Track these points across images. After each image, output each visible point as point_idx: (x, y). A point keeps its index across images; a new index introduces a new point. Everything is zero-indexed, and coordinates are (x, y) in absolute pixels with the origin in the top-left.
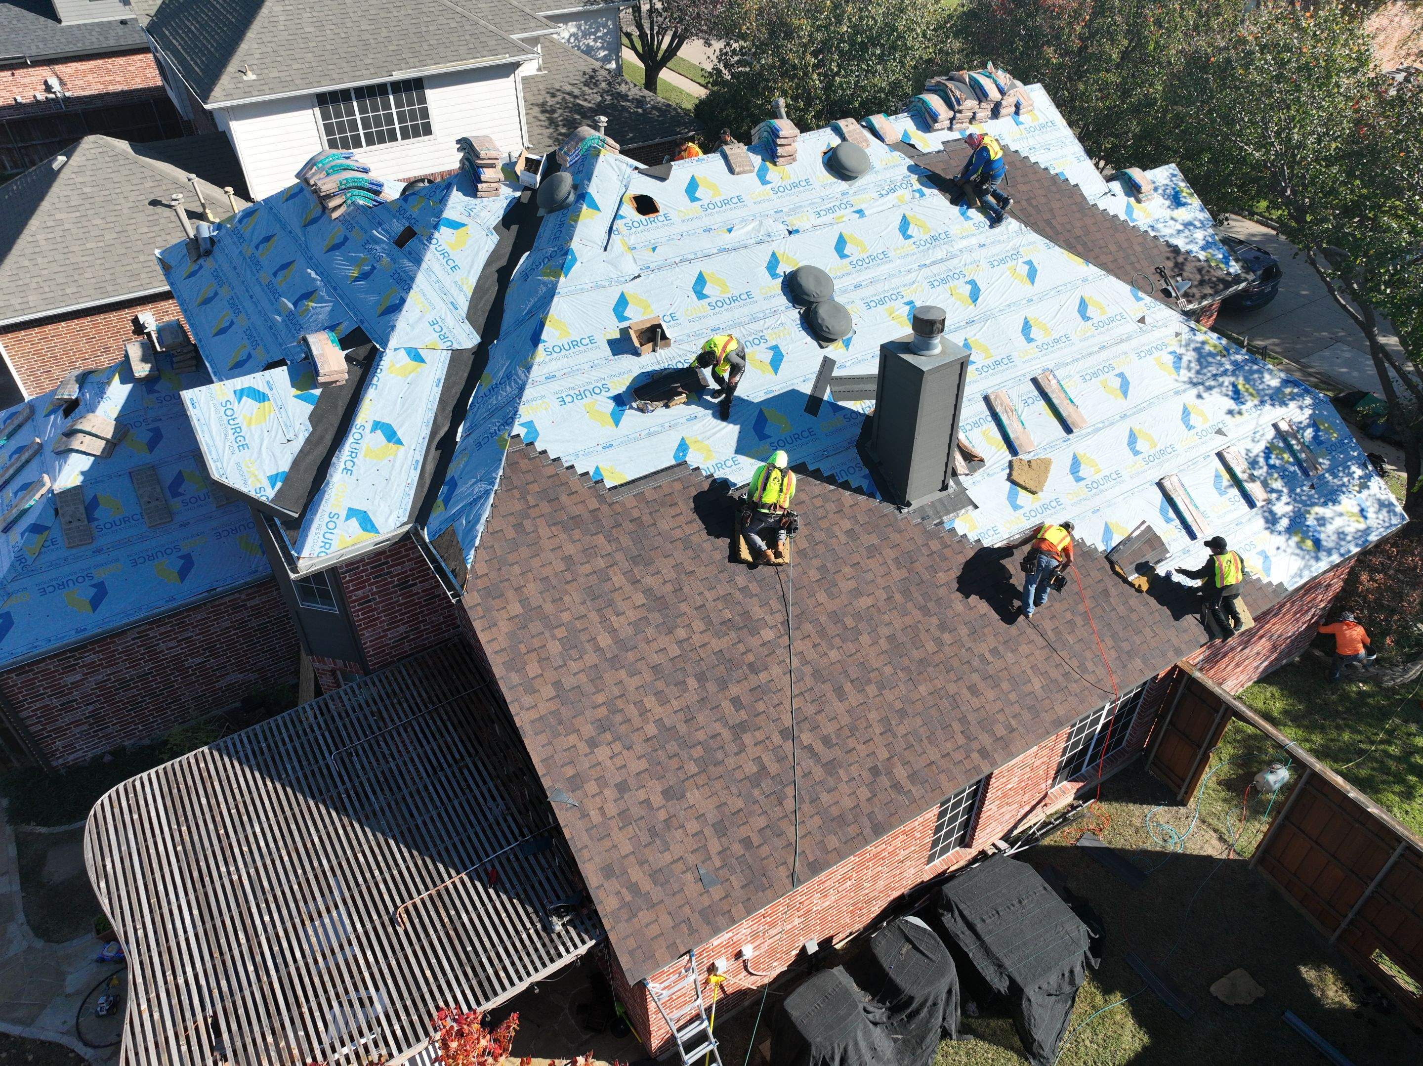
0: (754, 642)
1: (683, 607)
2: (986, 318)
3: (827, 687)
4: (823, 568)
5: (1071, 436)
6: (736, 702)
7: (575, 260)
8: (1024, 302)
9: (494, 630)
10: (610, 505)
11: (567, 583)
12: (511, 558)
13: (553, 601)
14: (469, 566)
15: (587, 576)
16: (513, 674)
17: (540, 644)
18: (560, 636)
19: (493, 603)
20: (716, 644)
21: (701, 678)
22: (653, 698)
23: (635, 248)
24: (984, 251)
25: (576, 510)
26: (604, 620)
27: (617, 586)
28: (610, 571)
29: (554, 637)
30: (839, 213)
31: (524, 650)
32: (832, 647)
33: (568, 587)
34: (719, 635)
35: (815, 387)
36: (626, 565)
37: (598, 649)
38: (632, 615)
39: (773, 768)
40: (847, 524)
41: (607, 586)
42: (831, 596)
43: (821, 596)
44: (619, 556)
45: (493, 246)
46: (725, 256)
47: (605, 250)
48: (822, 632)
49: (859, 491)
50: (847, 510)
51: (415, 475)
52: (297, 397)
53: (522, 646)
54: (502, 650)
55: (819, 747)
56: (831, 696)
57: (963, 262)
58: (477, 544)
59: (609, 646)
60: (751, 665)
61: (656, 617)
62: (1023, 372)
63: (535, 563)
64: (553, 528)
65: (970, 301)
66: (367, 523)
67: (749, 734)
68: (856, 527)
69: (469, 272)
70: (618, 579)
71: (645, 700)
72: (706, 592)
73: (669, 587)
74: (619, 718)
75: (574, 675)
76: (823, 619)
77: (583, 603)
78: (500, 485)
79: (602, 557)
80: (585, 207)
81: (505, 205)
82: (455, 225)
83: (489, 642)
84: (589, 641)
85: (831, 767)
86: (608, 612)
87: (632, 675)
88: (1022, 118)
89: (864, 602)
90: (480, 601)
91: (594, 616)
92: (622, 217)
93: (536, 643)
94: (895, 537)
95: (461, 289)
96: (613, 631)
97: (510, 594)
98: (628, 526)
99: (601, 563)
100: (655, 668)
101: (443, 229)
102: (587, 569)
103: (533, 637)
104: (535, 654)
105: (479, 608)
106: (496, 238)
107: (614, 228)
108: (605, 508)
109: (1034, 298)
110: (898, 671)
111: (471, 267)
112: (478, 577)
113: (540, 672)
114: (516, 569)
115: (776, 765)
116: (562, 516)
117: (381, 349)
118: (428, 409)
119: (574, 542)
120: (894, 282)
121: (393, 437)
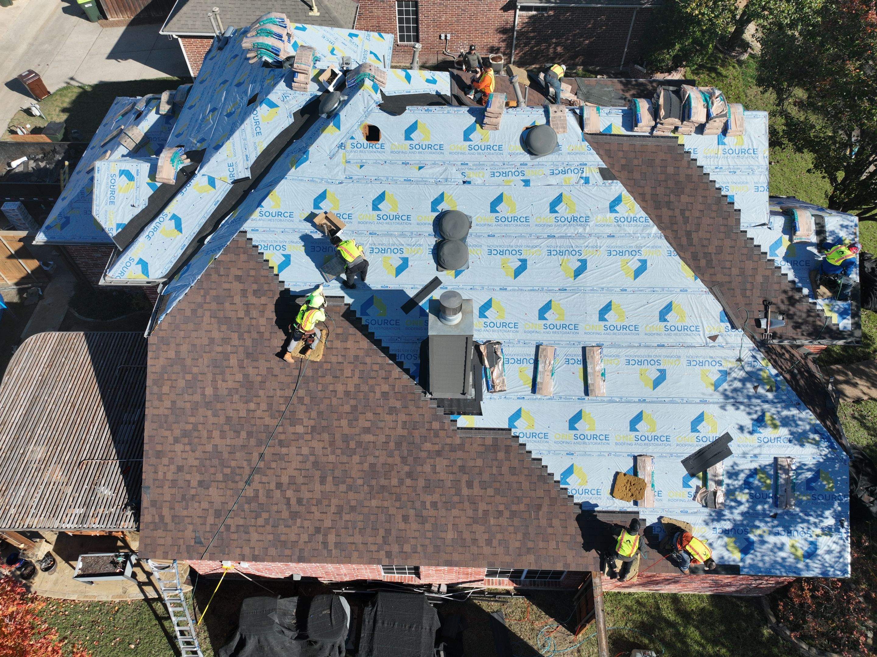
0: (291, 429)
1: (261, 393)
2: (575, 291)
3: (318, 474)
5: (587, 398)
6: (261, 456)
7: (307, 159)
8: (618, 289)
10: (251, 318)
11: (205, 352)
12: (182, 327)
14: (159, 322)
15: (217, 353)
17: (175, 378)
18: (187, 379)
19: (162, 346)
20: (268, 420)
21: (250, 434)
23: (349, 162)
24: (610, 241)
25: (232, 314)
26: (214, 381)
27: (231, 365)
28: (231, 356)
30: (510, 178)
31: (166, 378)
32: (333, 453)
33: (204, 355)
34: (272, 417)
35: (417, 295)
36: (242, 355)
38: (231, 384)
41: (225, 363)
44: (241, 349)
45: (288, 125)
46: (408, 185)
47: (331, 158)
48: (332, 443)
49: (407, 371)
50: (391, 380)
51: (180, 252)
52: (148, 184)
53: (166, 375)
54: (156, 373)
56: (317, 479)
57: (586, 244)
58: (168, 312)
59: (210, 396)
60: (280, 442)
61: (243, 391)
62: (580, 340)
63: (194, 334)
64: (212, 319)
65: (573, 274)
66: (145, 270)
67: (259, 476)
68: (391, 393)
69: (265, 139)
70: (234, 361)
72: (278, 390)
73: (259, 379)
74: (196, 434)
75: (185, 402)
76: (338, 436)
79: (231, 346)
80: (332, 124)
81: (308, 99)
82: (272, 105)
83: (151, 365)
84: (200, 388)
85: (294, 515)
86: (219, 377)
88: (727, 140)
90: (156, 342)
91: (210, 377)
92: (352, 138)
94: (412, 409)
95: (256, 148)
96: (216, 389)
97: (173, 345)
98: (255, 335)
99: (229, 349)
101: (264, 106)
102: (220, 349)
103: (173, 373)
104: (170, 382)
105: (154, 346)
106: (292, 120)
107: (344, 144)
108: (247, 320)
109: (629, 290)
110: (365, 486)
111: (268, 136)
112: (161, 330)
113: (168, 392)
114: (182, 334)
115: (264, 498)
116: (221, 314)
117: (196, 172)
118: (204, 217)
119: (220, 331)
120: (521, 242)
121: (179, 227)
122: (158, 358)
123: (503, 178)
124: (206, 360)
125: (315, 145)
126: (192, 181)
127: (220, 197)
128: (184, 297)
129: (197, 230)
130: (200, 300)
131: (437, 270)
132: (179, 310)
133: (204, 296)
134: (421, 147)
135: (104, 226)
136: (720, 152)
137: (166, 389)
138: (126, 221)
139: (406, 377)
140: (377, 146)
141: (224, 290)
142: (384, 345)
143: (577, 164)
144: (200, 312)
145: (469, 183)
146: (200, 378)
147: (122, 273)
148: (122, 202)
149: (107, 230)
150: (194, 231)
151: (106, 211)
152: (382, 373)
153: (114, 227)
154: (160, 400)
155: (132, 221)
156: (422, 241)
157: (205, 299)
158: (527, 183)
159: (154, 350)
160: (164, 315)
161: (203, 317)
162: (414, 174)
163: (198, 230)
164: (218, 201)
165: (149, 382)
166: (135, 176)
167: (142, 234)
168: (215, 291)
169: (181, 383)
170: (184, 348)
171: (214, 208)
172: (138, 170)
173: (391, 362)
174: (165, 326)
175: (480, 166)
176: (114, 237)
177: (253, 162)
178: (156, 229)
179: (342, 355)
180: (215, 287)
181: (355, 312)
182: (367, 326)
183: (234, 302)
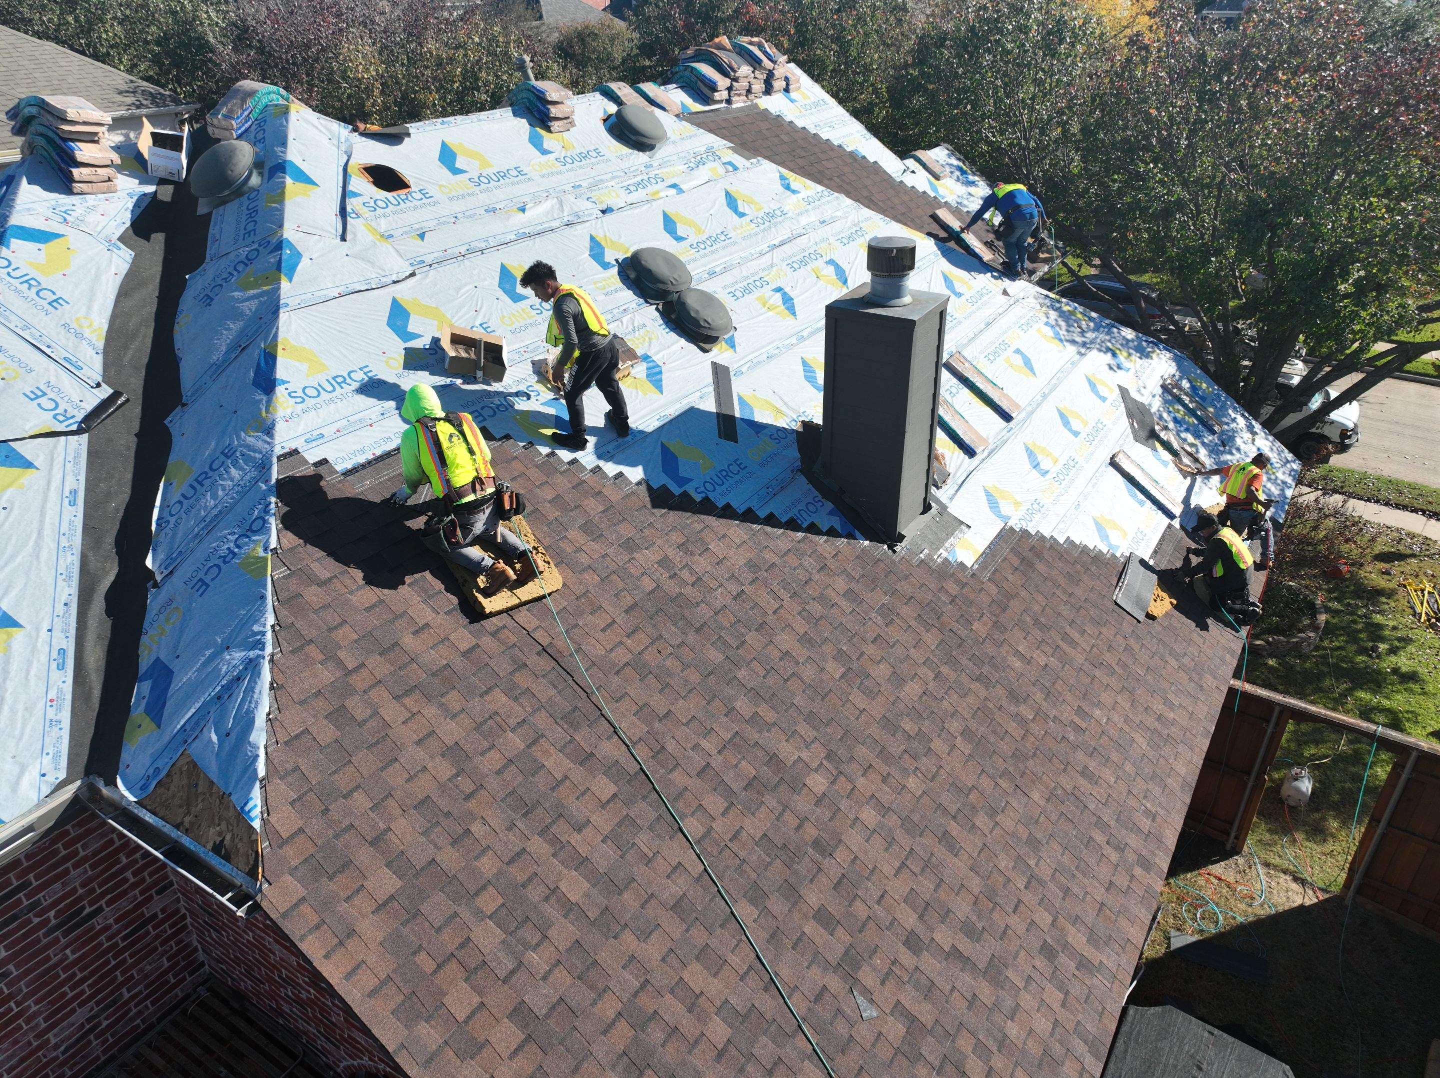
0: (802, 803)
3: (928, 840)
4: (840, 656)
5: (1012, 424)
6: (823, 917)
7: (298, 256)
9: (351, 944)
11: (468, 797)
12: (343, 781)
13: (455, 842)
14: (257, 824)
15: (499, 772)
16: (423, 1029)
17: (458, 941)
18: (490, 909)
19: (333, 886)
20: (754, 826)
21: (757, 896)
22: (696, 967)
23: (391, 236)
25: (436, 657)
26: (560, 848)
27: (559, 776)
28: (537, 753)
29: (479, 914)
30: (651, 189)
31: (428, 965)
32: (905, 772)
33: (471, 805)
34: (750, 810)
35: (719, 403)
37: (568, 908)
38: (603, 821)
39: (925, 1013)
40: (841, 584)
41: (541, 781)
42: (870, 694)
43: (858, 699)
45: (126, 267)
47: (343, 239)
48: (884, 754)
49: (832, 533)
50: (832, 564)
51: (64, 681)
53: (422, 957)
54: (383, 983)
55: (965, 945)
56: (940, 851)
57: (812, 242)
58: (261, 771)
59: (587, 895)
60: (816, 844)
61: (644, 812)
63: (395, 777)
67: (866, 968)
68: (853, 585)
69: (89, 308)
70: (556, 763)
71: (686, 976)
72: (703, 742)
74: (656, 1034)
75: (544, 978)
76: (874, 731)
77: (512, 826)
78: (277, 642)
79: (513, 730)
80: (289, 181)
82: (41, 237)
83: (348, 976)
84: (547, 899)
85: (995, 972)
87: (644, 935)
88: (793, 95)
89: (912, 689)
90: (301, 892)
92: (355, 195)
93: (449, 940)
94: (903, 586)
95: (80, 336)
97: (364, 856)
100: (678, 907)
101: (16, 243)
102: (493, 760)
103: (438, 930)
104: (453, 965)
105: (305, 909)
106: (126, 254)
107: (349, 209)
110: (1000, 781)
112: (284, 842)
113: (476, 1000)
114: (361, 800)
115: (927, 1006)
116: (416, 675)
120: (754, 266)
122: (352, 933)
123: (644, 191)
125: (289, 225)
127: (70, 479)
128: (273, 701)
130: (325, 675)
131: (705, 351)
132: (289, 742)
134: (489, 178)
136: (801, 109)
139: (842, 542)
140: (415, 195)
142: (762, 514)
143: (702, 149)
145: (610, 210)
156: (637, 318)
158: (676, 188)
159: (314, 920)
160: (257, 792)
161: (375, 713)
162: (521, 221)
164: (75, 492)
169: (488, 936)
170: (404, 833)
173: (800, 535)
174: (286, 822)
175: (598, 183)
181: (664, 488)
182: (706, 499)
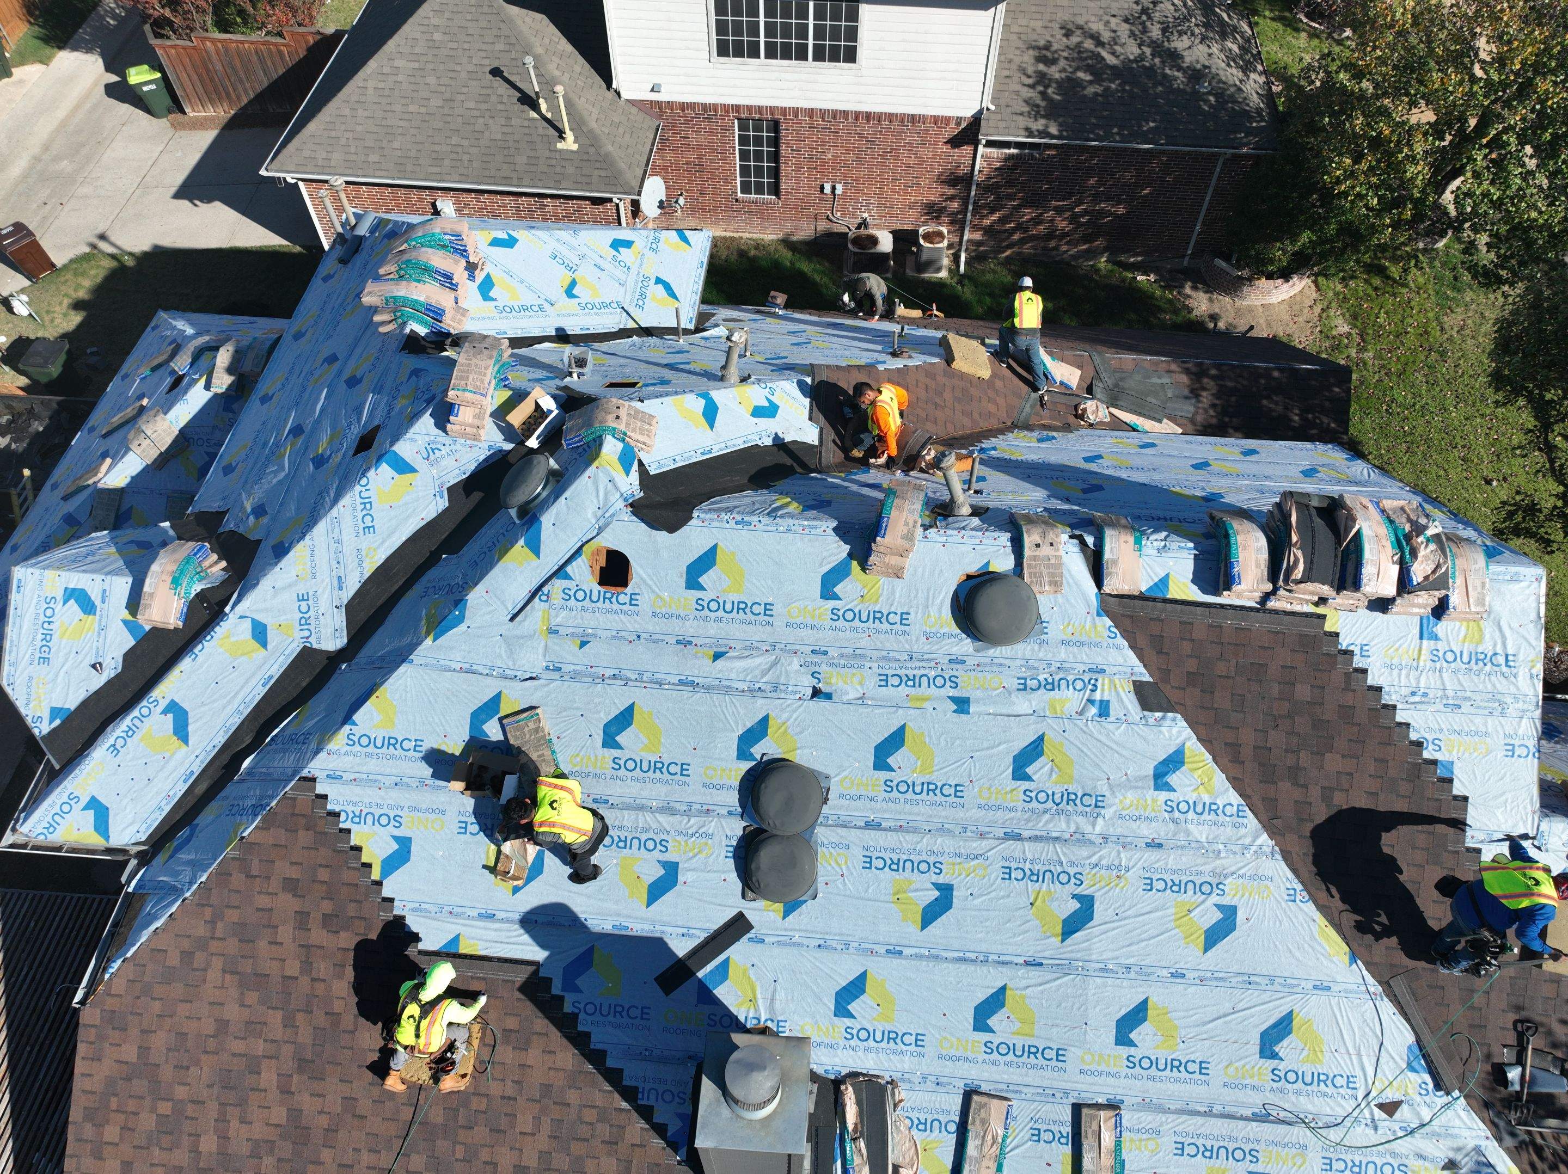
1: (326, 1155)
2: (1064, 968)
7: (461, 619)
8: (1165, 973)
9: (95, 1065)
10: (313, 980)
13: (176, 1067)
14: (107, 976)
16: (88, 1125)
18: (160, 1111)
24: (1152, 856)
26: (222, 1119)
28: (265, 1063)
35: (695, 951)
41: (250, 1080)
44: (287, 1050)
45: (434, 515)
46: (686, 693)
47: (512, 619)
49: (660, 1130)
51: (182, 788)
52: (125, 622)
54: (92, 1093)
58: (129, 955)
59: (210, 1154)
61: (285, 1150)
62: (1068, 1086)
63: (183, 1010)
64: (228, 976)
65: (1059, 929)
66: (102, 825)
69: (383, 542)
70: (268, 1077)
72: (364, 1153)
73: (323, 1121)
78: (194, 894)
80: (521, 542)
81: (482, 458)
82: (403, 467)
86: (233, 1113)
88: (1443, 627)
91: (213, 1109)
92: (568, 577)
95: (360, 563)
96: (224, 1138)
98: (320, 1019)
99: (259, 1047)
101: (384, 468)
106: (443, 503)
107: (545, 589)
108: (305, 981)
109: (1190, 975)
111: (389, 536)
116: (247, 967)
117: (227, 609)
118: (238, 711)
119: (243, 1006)
120: (944, 843)
121: (181, 731)
122: (99, 1060)
123: (907, 690)
124: (205, 1069)
125: (480, 589)
126: (217, 629)
127: (276, 667)
128: (166, 924)
129: (221, 739)
130: (201, 930)
131: (744, 897)
132: (154, 951)
133: (213, 922)
134: (721, 606)
135: (23, 711)
136: (1425, 655)
137: (111, 1133)
138: (72, 703)
139: (657, 1142)
140: (622, 598)
141: (258, 910)
142: (610, 1063)
143: (1081, 668)
144: (199, 959)
145: (829, 696)
146: (189, 1113)
147: (51, 827)
148: (67, 660)
149: (29, 720)
150: (215, 742)
151: (30, 679)
152: (604, 1131)
153: (46, 715)
154: (98, 1156)
155: (84, 704)
156: (712, 826)
157: (214, 929)
158: (962, 705)
159: (92, 1039)
160: (119, 962)
161: (205, 970)
162: (702, 669)
163: (223, 741)
164: (271, 677)
165: (75, 1114)
166: (98, 603)
167: (101, 739)
168: (237, 912)
169: (147, 1122)
170: (160, 1040)
171: (261, 691)
172: (104, 591)
173: (625, 1105)
174: (119, 987)
175: (854, 659)
176: (43, 738)
177: (351, 593)
178: (131, 732)
179: (513, 1081)
180: (237, 904)
181: (548, 981)
182: (574, 1017)
183: (279, 940)
